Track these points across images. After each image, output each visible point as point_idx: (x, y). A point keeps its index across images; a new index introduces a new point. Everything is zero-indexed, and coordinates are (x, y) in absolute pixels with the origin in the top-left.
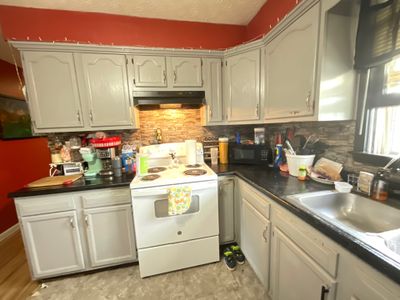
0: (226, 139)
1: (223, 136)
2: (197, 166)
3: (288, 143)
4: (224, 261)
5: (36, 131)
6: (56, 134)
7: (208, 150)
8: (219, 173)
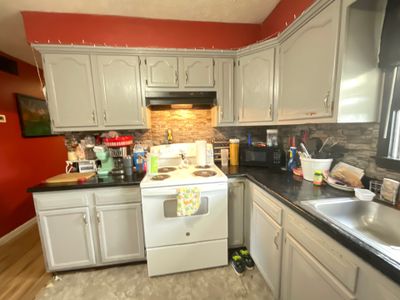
0: (238, 141)
1: (233, 137)
2: (207, 167)
3: (302, 145)
4: (233, 266)
5: (55, 130)
6: (73, 132)
7: (218, 151)
8: (229, 175)
